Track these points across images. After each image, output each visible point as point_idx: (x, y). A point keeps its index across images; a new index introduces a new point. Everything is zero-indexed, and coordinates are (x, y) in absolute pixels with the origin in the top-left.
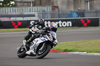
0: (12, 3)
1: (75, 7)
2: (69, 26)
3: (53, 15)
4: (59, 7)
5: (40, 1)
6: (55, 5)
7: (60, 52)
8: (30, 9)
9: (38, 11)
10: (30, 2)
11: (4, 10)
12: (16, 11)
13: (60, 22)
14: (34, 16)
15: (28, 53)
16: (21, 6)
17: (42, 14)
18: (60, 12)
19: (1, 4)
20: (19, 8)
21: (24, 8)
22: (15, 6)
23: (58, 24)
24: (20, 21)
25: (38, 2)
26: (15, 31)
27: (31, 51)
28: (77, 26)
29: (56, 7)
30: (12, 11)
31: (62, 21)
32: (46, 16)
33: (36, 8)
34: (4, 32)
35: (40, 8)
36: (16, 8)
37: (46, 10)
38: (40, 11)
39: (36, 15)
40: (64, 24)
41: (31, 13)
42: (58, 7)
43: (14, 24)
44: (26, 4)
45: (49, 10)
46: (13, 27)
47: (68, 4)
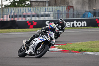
0: (28, 3)
1: (90, 7)
2: (84, 26)
3: (68, 15)
4: (74, 7)
5: (56, 1)
6: (70, 5)
7: (75, 52)
8: (45, 9)
9: (53, 11)
10: (45, 2)
11: (20, 10)
12: (32, 11)
13: (75, 22)
14: (49, 16)
15: (28, 52)
16: (37, 6)
17: (57, 14)
18: (75, 12)
19: (17, 4)
20: (34, 8)
21: (39, 8)
22: (30, 6)
23: (73, 24)
24: (35, 21)
25: (53, 2)
26: (31, 31)
27: (30, 50)
28: (92, 26)
29: (71, 7)
30: (27, 11)
31: (77, 21)
32: (61, 16)
33: (51, 8)
34: (20, 32)
35: (55, 8)
36: (32, 8)
37: (61, 10)
38: (55, 11)
39: (51, 15)
40: (79, 24)
41: (46, 13)
42: (72, 7)
43: (29, 24)
44: (41, 4)
45: (64, 10)
46: (28, 27)
47: (83, 4)
